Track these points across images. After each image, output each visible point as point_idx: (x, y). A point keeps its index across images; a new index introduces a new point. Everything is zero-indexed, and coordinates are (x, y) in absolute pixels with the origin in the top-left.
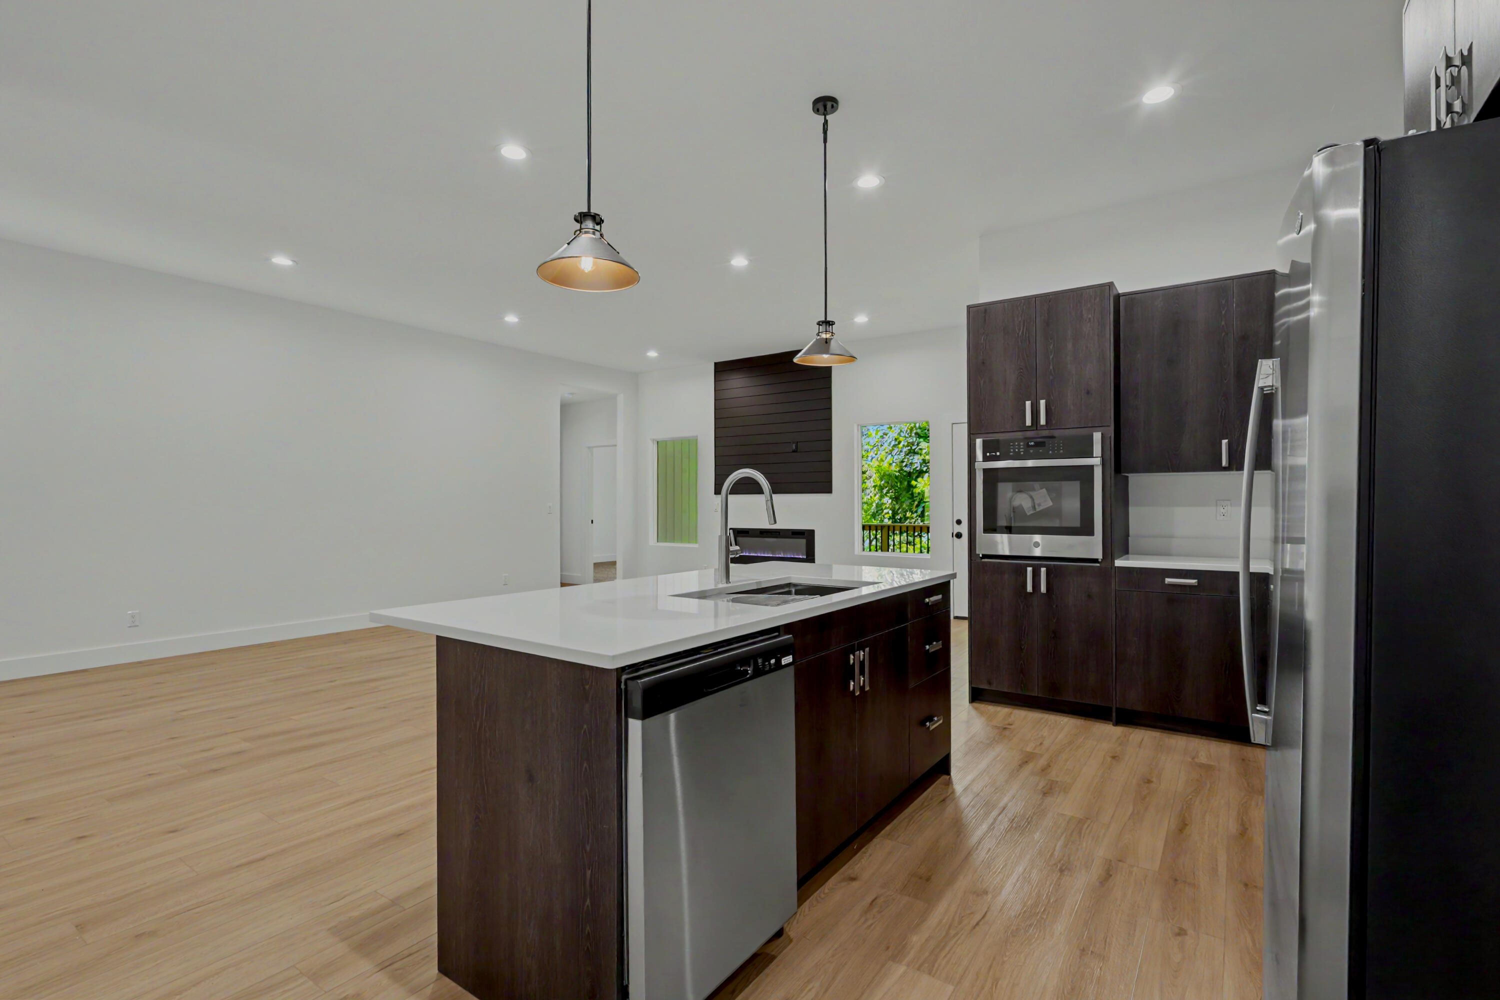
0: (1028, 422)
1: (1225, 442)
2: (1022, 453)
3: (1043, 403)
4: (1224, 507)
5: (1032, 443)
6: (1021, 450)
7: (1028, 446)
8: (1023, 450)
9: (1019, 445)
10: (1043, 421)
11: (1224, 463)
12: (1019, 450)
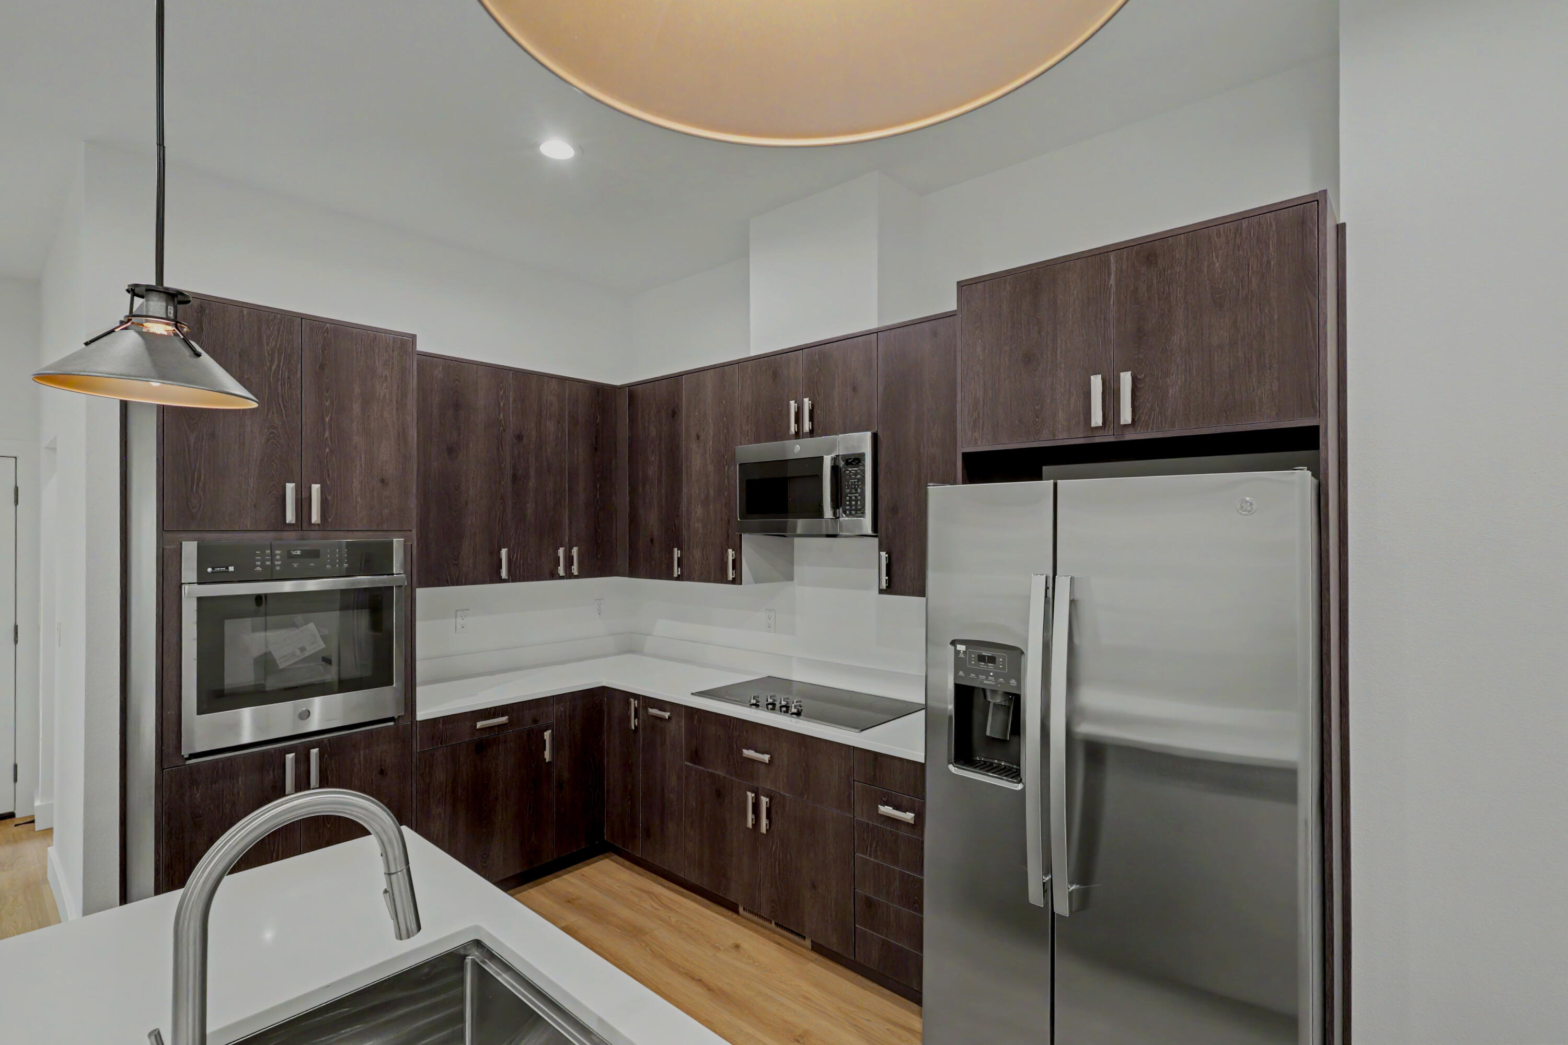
0: (290, 517)
1: (504, 552)
2: (278, 568)
3: (316, 488)
4: (463, 618)
5: (299, 552)
6: (276, 563)
7: (290, 556)
8: (279, 563)
9: (272, 555)
10: (315, 518)
11: (504, 574)
12: (272, 563)
